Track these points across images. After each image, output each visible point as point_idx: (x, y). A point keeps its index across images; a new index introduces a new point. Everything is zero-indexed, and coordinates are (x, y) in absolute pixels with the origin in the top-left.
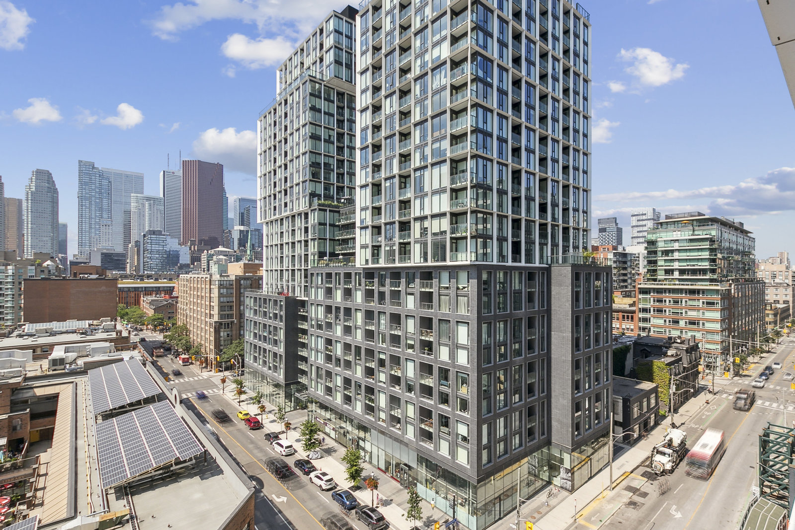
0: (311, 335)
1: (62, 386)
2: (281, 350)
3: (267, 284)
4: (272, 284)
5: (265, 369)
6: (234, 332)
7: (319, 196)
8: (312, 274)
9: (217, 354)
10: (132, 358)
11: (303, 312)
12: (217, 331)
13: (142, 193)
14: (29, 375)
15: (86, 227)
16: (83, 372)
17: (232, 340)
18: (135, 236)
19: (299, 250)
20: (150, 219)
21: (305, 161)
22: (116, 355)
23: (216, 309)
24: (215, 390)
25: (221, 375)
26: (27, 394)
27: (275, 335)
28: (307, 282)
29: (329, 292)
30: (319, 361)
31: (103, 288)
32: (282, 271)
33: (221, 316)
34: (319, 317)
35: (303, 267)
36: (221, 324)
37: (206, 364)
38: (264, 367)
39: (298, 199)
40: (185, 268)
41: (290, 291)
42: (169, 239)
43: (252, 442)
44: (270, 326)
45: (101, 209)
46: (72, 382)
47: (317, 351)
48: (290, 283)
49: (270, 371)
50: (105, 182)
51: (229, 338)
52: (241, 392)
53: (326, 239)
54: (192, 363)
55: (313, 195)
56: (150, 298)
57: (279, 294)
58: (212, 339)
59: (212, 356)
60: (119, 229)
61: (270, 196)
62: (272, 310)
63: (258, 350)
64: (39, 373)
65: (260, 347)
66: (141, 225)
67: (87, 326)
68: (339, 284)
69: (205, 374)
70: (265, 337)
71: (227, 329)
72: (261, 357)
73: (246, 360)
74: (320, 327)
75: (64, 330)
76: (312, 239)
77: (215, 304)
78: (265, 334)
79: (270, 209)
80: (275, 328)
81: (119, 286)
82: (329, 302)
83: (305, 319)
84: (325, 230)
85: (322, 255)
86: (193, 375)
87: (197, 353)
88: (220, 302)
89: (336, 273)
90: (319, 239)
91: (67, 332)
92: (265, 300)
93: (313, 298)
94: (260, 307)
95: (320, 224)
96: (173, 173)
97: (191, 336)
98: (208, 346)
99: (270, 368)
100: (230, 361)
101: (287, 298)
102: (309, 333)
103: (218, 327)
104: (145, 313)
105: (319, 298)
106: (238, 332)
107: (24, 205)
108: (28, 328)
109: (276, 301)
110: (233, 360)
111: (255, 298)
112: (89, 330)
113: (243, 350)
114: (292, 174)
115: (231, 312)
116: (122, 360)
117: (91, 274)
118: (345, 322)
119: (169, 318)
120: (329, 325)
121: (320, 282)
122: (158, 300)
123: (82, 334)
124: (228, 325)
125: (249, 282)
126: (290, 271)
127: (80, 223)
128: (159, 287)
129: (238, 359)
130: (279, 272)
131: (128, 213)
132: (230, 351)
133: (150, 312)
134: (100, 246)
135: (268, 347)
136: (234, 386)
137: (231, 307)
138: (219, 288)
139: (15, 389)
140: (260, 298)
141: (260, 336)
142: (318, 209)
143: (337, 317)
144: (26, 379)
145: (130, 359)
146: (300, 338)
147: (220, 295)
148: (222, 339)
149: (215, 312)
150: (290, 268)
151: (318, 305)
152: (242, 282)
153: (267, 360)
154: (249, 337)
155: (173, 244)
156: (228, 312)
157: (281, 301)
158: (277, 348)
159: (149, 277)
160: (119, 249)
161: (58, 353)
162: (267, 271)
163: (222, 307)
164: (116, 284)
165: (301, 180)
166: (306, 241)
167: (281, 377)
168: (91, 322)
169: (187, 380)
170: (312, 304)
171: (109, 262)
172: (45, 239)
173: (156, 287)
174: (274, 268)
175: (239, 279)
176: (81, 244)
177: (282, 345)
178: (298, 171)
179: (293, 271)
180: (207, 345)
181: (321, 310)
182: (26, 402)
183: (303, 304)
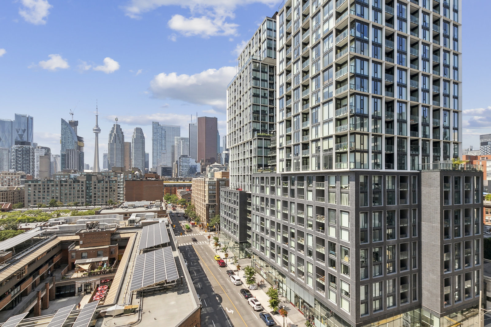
0: (253, 214)
1: (131, 233)
2: (237, 222)
3: (231, 183)
4: (234, 184)
5: (230, 232)
6: (216, 210)
7: (258, 131)
8: (253, 178)
9: (207, 222)
10: (163, 221)
11: (250, 200)
12: (208, 209)
13: (180, 136)
14: (121, 227)
15: (155, 154)
16: (141, 228)
17: (215, 215)
18: (177, 158)
19: (248, 163)
20: (183, 149)
21: (250, 111)
22: (156, 219)
23: (207, 197)
24: (205, 242)
25: (208, 234)
26: (118, 236)
27: (235, 213)
28: (251, 183)
29: (262, 188)
30: (257, 231)
31: (157, 185)
32: (239, 176)
33: (210, 201)
34: (257, 204)
35: (249, 174)
36: (209, 205)
37: (202, 226)
38: (230, 231)
39: (247, 133)
40: (198, 174)
41: (243, 188)
42: (191, 159)
43: (220, 274)
44: (232, 208)
45: (162, 145)
46: (136, 232)
47: (256, 225)
48: (243, 183)
49: (232, 234)
50: (163, 132)
51: (214, 213)
52: (217, 245)
53: (262, 157)
54: (196, 226)
55: (254, 130)
56: (180, 190)
57: (237, 189)
58: (205, 213)
59: (205, 223)
60: (169, 155)
61: (233, 133)
62: (233, 199)
63: (226, 222)
64: (124, 227)
65: (227, 220)
66: (179, 153)
67: (149, 204)
68: (268, 184)
69: (202, 233)
70: (230, 214)
71: (212, 209)
72: (228, 225)
73: (221, 226)
74: (258, 210)
75: (139, 205)
76: (254, 157)
77: (207, 194)
78: (230, 213)
79: (233, 140)
80: (235, 209)
81: (164, 184)
82: (262, 195)
83: (250, 204)
84: (261, 151)
85: (259, 166)
86: (196, 233)
87: (198, 221)
88: (209, 193)
89: (266, 177)
90: (258, 156)
91: (141, 207)
92: (230, 192)
93: (254, 192)
94: (227, 197)
95: (259, 147)
96: (194, 124)
97: (196, 211)
98: (204, 218)
99: (232, 232)
100: (213, 226)
101: (241, 192)
102: (252, 213)
103: (208, 207)
104: (178, 198)
105: (257, 193)
106: (218, 210)
107: (132, 145)
108: (126, 204)
109: (235, 193)
110: (215, 226)
111: (225, 191)
112: (149, 206)
113: (220, 221)
114: (243, 119)
115: (215, 199)
116: (158, 222)
117: (153, 178)
118: (271, 207)
119: (189, 201)
120: (263, 209)
121: (258, 183)
122: (183, 192)
123: (147, 208)
124: (213, 206)
125: (224, 182)
126: (243, 176)
127: (153, 152)
128: (185, 185)
129: (217, 226)
130: (237, 176)
131: (173, 146)
132: (214, 221)
133: (180, 198)
134: (161, 164)
135: (231, 220)
136: (214, 241)
137: (215, 196)
138: (209, 186)
139: (113, 234)
140: (227, 192)
141: (227, 213)
142: (257, 139)
143: (267, 205)
144: (118, 229)
145: (162, 222)
146: (248, 216)
147: (209, 189)
148: (210, 214)
149: (207, 198)
150: (243, 174)
151: (257, 196)
152: (220, 182)
153: (231, 227)
154: (222, 214)
155: (192, 162)
156: (213, 199)
157: (237, 193)
158: (235, 221)
159: (181, 179)
160: (169, 165)
161: (133, 217)
162: (231, 176)
163: (210, 197)
164: (163, 183)
165: (248, 122)
166: (251, 158)
167: (238, 238)
168: (151, 202)
169: (193, 235)
170: (253, 196)
171: (165, 172)
172: (139, 161)
173: (184, 185)
174: (235, 175)
175: (219, 180)
176: (153, 163)
177: (238, 219)
178: (246, 117)
179: (244, 176)
180: (203, 216)
181: (258, 199)
182: (116, 240)
183: (250, 195)
